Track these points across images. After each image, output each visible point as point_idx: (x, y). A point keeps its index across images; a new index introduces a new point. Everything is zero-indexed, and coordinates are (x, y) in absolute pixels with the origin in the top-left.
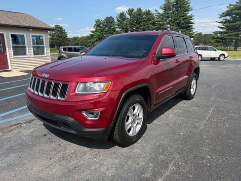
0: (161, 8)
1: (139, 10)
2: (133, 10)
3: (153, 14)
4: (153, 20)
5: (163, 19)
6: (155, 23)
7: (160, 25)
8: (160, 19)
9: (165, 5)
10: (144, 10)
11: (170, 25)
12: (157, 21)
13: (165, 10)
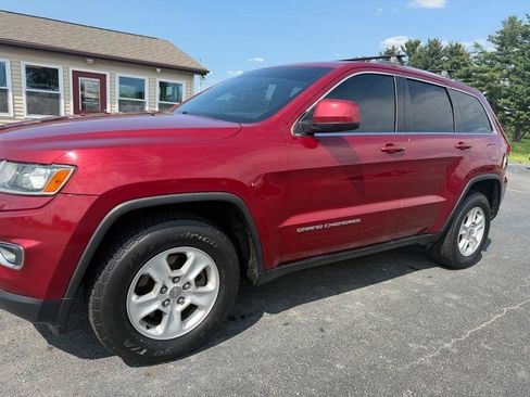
0: (490, 39)
1: (434, 45)
2: (417, 43)
3: (468, 55)
4: (464, 68)
5: (491, 65)
6: (469, 76)
7: (483, 79)
8: (484, 66)
9: (501, 32)
10: (444, 44)
11: (511, 81)
12: (475, 71)
13: (503, 45)
